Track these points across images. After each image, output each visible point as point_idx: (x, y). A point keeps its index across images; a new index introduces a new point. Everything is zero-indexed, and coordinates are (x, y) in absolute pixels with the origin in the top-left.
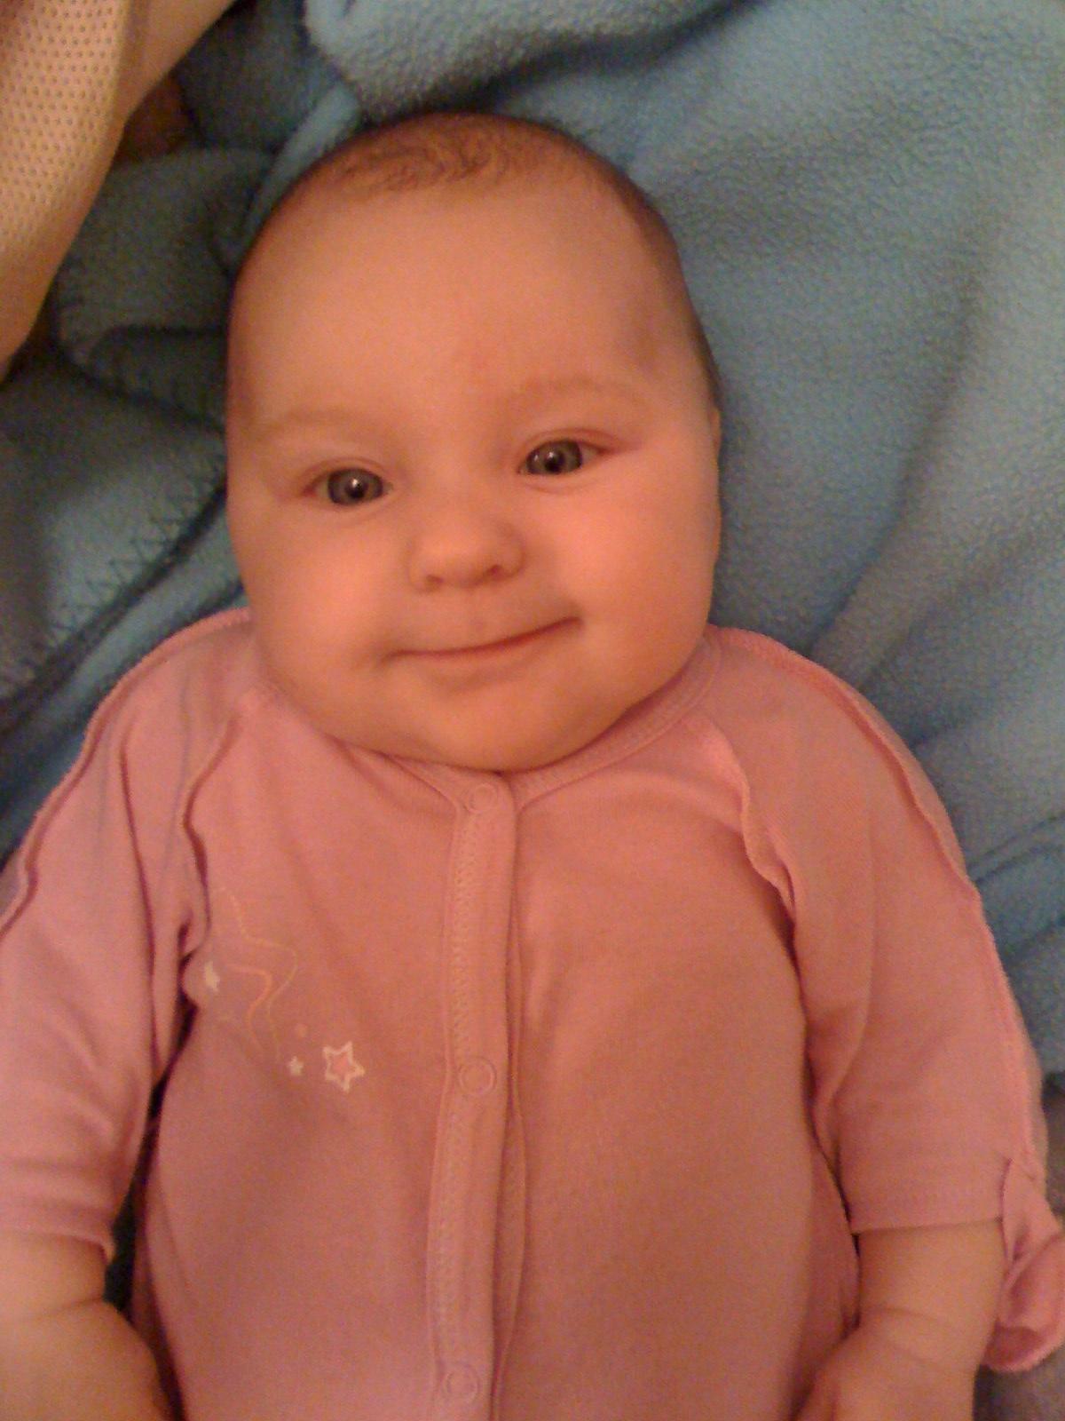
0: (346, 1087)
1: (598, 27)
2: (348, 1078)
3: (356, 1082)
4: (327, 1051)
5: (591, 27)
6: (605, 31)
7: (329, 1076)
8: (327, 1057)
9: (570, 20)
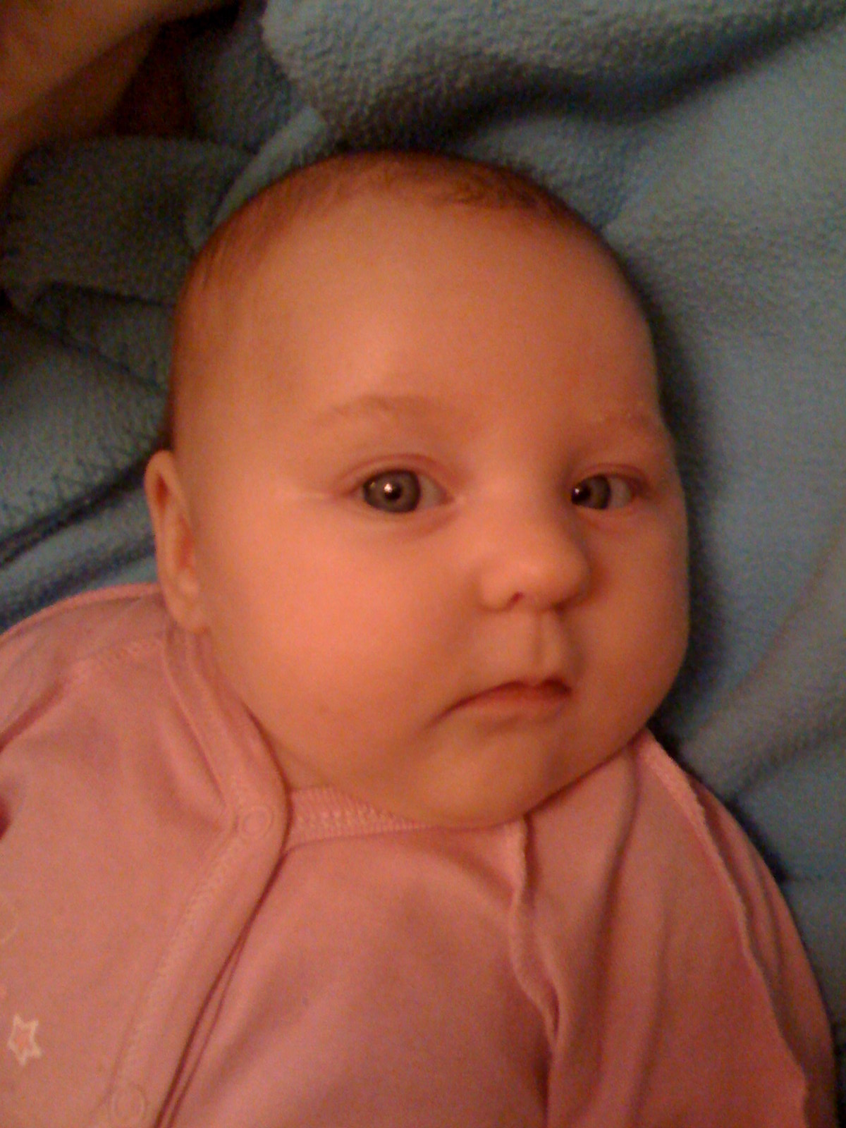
0: (23, 1060)
1: (544, 57)
2: (26, 1053)
3: (32, 1061)
4: (17, 1020)
5: (535, 57)
6: (552, 65)
7: (11, 1045)
8: (15, 1025)
9: (513, 47)
